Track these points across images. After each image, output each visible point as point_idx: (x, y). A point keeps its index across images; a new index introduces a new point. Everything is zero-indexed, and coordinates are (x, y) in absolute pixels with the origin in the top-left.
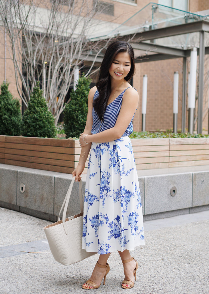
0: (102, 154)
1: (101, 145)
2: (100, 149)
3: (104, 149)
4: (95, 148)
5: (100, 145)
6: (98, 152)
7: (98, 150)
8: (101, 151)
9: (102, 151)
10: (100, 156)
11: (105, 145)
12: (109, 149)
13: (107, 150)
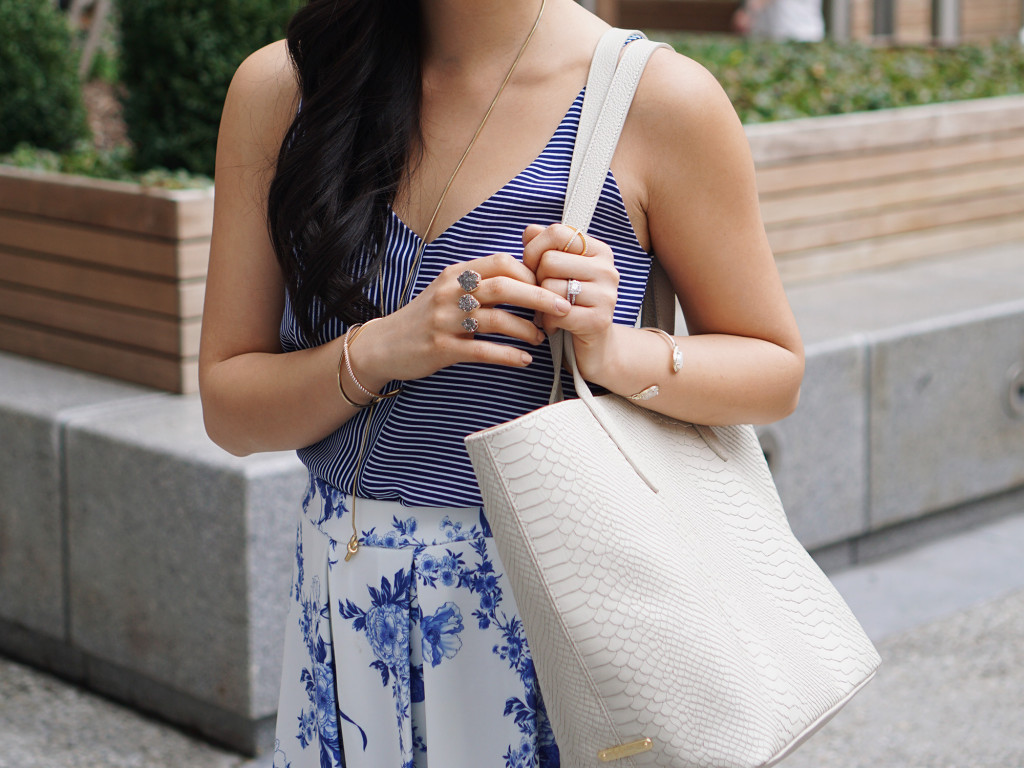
0: (429, 657)
1: (412, 578)
2: (415, 613)
3: (451, 612)
4: (365, 603)
5: (406, 581)
6: (388, 636)
7: (390, 621)
8: (419, 632)
9: (433, 634)
10: (416, 675)
11: (456, 580)
12: (497, 611)
13: (476, 621)
